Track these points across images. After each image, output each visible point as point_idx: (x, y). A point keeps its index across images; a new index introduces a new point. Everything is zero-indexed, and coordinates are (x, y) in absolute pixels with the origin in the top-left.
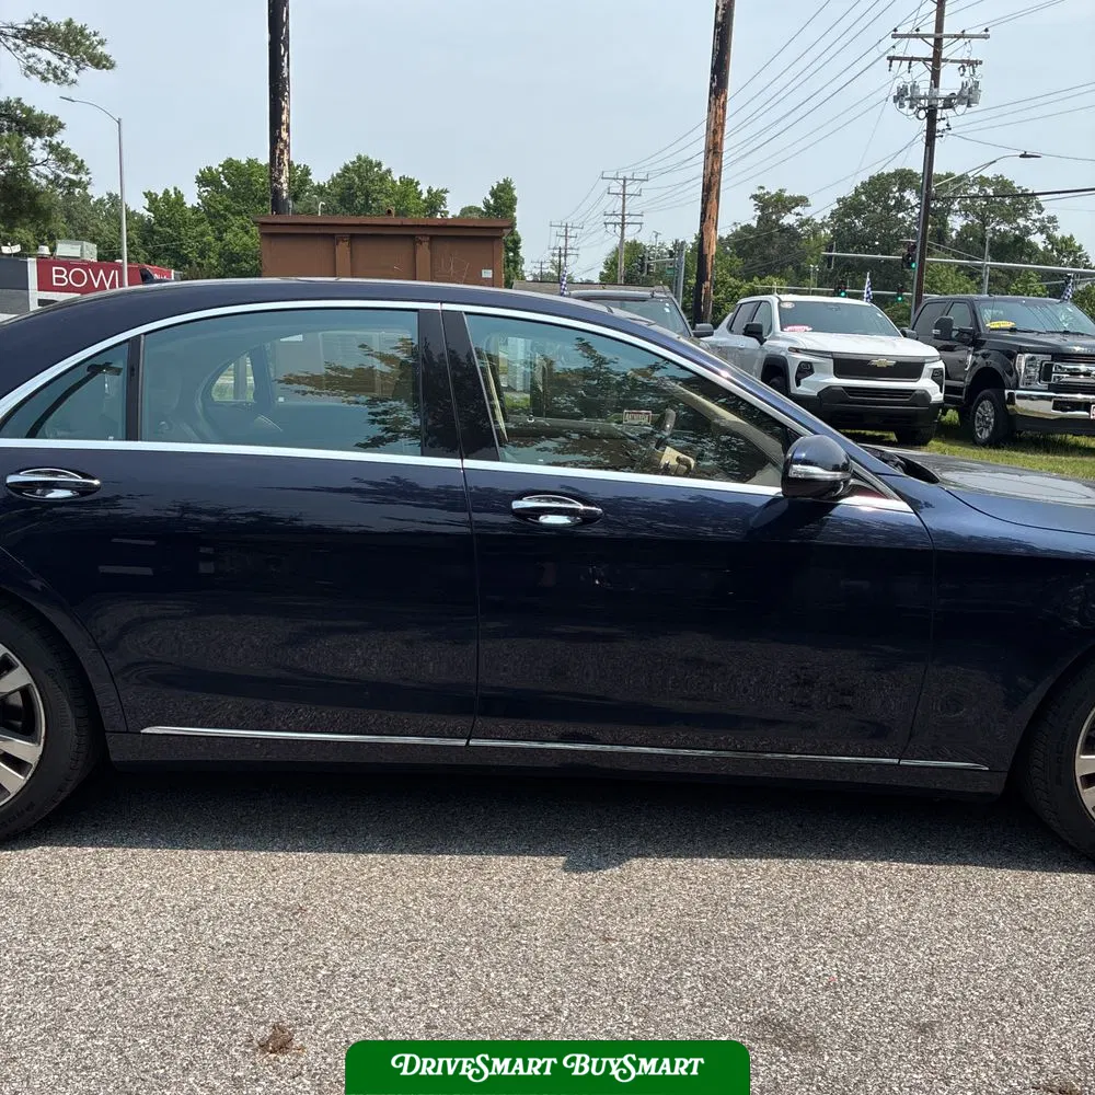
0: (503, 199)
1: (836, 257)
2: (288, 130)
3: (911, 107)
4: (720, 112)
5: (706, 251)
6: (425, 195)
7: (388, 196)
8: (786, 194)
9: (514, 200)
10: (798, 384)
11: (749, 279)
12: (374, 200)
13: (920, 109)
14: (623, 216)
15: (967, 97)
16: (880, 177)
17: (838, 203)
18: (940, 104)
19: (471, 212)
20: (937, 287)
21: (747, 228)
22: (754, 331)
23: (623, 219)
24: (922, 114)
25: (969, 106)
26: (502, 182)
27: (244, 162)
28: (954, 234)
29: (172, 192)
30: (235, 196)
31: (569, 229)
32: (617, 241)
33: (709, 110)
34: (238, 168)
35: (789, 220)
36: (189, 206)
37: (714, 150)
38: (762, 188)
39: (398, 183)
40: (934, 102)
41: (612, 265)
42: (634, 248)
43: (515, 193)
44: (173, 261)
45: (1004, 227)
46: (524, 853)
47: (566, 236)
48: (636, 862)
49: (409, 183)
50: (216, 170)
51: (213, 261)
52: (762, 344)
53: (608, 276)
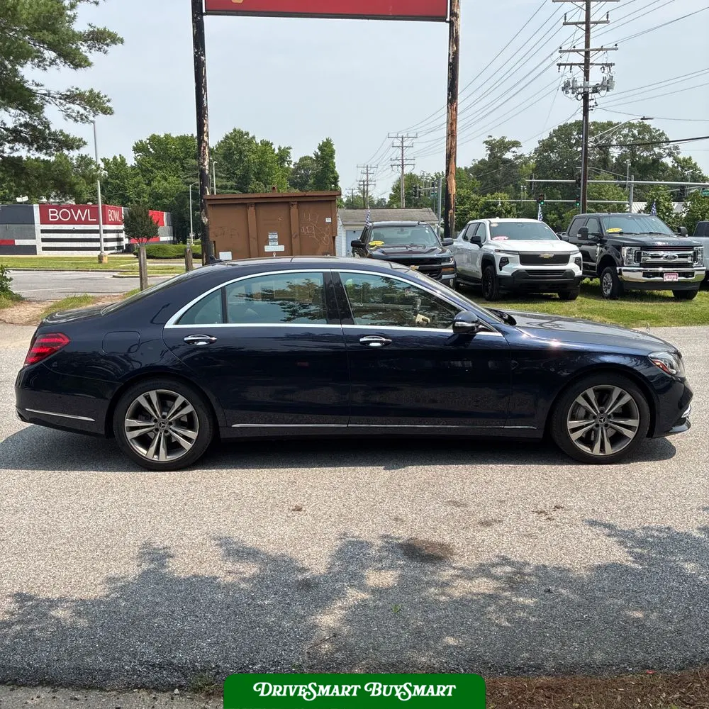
0: (326, 152)
1: (535, 182)
2: (208, 136)
3: (573, 93)
4: (454, 113)
5: (450, 192)
6: (277, 151)
7: (253, 153)
8: (506, 140)
9: (333, 152)
10: (501, 269)
11: (484, 195)
12: (245, 156)
13: (578, 94)
14: (403, 160)
15: (607, 85)
16: (565, 126)
17: (539, 143)
18: (591, 90)
19: (306, 160)
20: (603, 195)
21: (482, 162)
22: (476, 241)
23: (403, 162)
24: (580, 97)
25: (608, 91)
26: (325, 141)
27: (162, 136)
28: (614, 160)
29: (118, 157)
30: (158, 158)
31: (369, 169)
32: (400, 175)
33: (448, 112)
34: (159, 140)
35: (509, 156)
36: (129, 165)
37: (452, 135)
38: (491, 136)
39: (260, 144)
40: (586, 90)
41: (397, 189)
42: (411, 178)
43: (334, 147)
44: (121, 200)
45: (645, 154)
46: (369, 466)
47: (367, 173)
48: (410, 467)
49: (267, 144)
50: (145, 142)
51: (146, 200)
52: (481, 247)
53: (395, 196)
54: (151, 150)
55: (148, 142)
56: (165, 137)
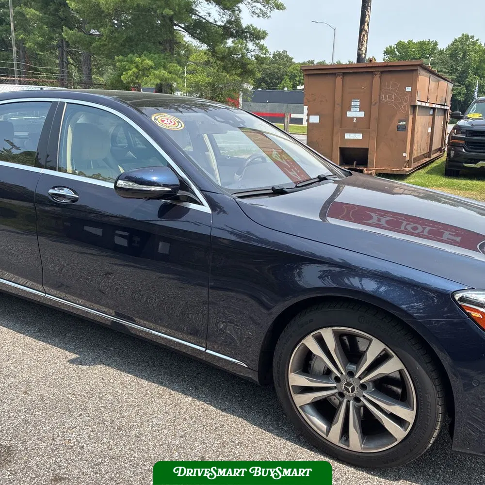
30: (401, 58)
54: (397, 53)
55: (395, 46)
56: (408, 42)
